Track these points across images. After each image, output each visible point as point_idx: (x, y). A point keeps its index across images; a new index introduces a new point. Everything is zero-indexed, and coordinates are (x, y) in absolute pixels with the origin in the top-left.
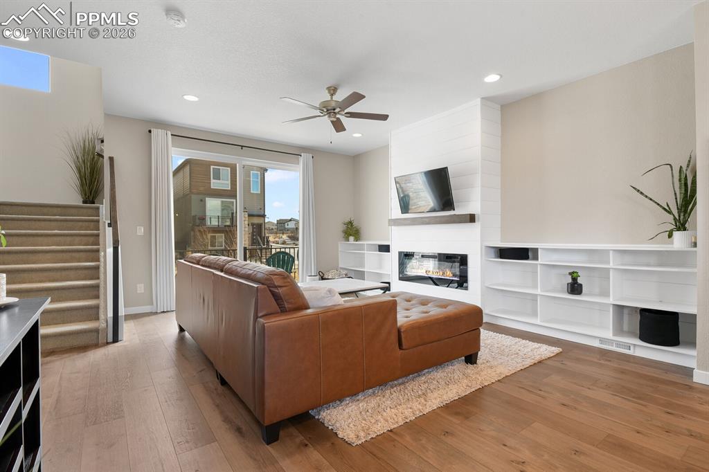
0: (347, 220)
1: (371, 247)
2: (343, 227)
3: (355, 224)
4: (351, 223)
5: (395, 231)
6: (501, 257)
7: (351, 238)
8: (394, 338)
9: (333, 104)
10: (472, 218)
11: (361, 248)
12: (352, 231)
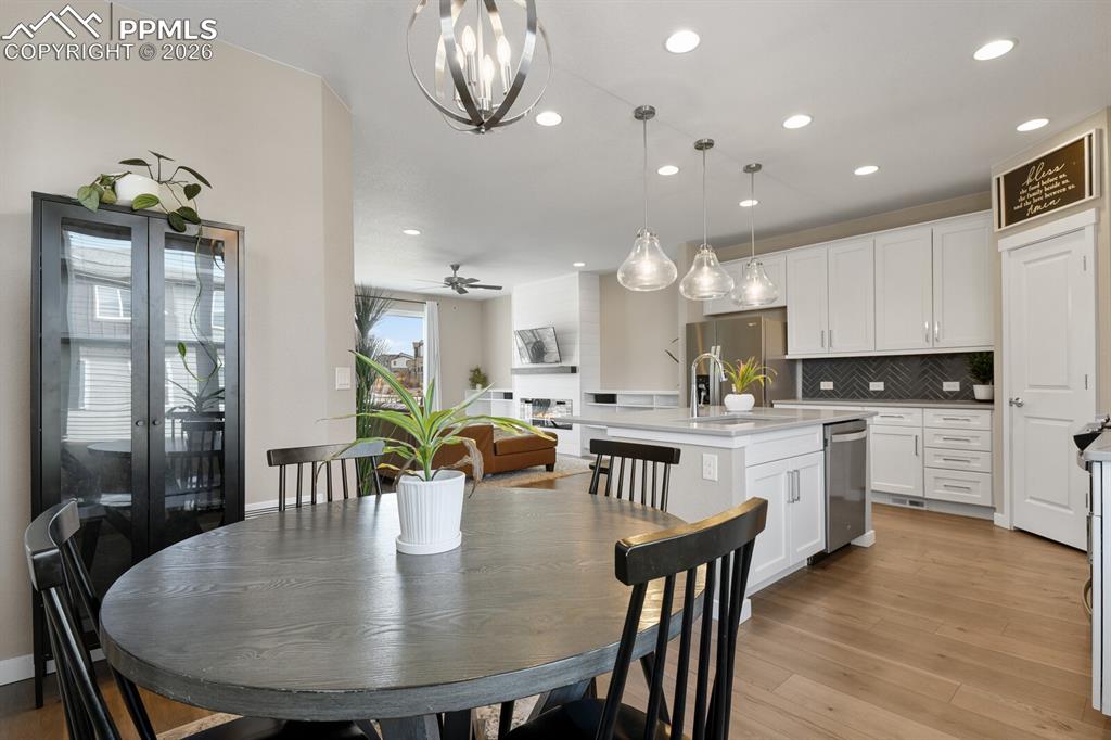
0: (474, 367)
1: (497, 395)
2: (470, 375)
3: (482, 371)
4: (478, 370)
5: (517, 378)
6: (597, 401)
7: (479, 386)
8: (492, 448)
9: (456, 280)
10: (574, 370)
11: (488, 395)
12: (479, 378)
